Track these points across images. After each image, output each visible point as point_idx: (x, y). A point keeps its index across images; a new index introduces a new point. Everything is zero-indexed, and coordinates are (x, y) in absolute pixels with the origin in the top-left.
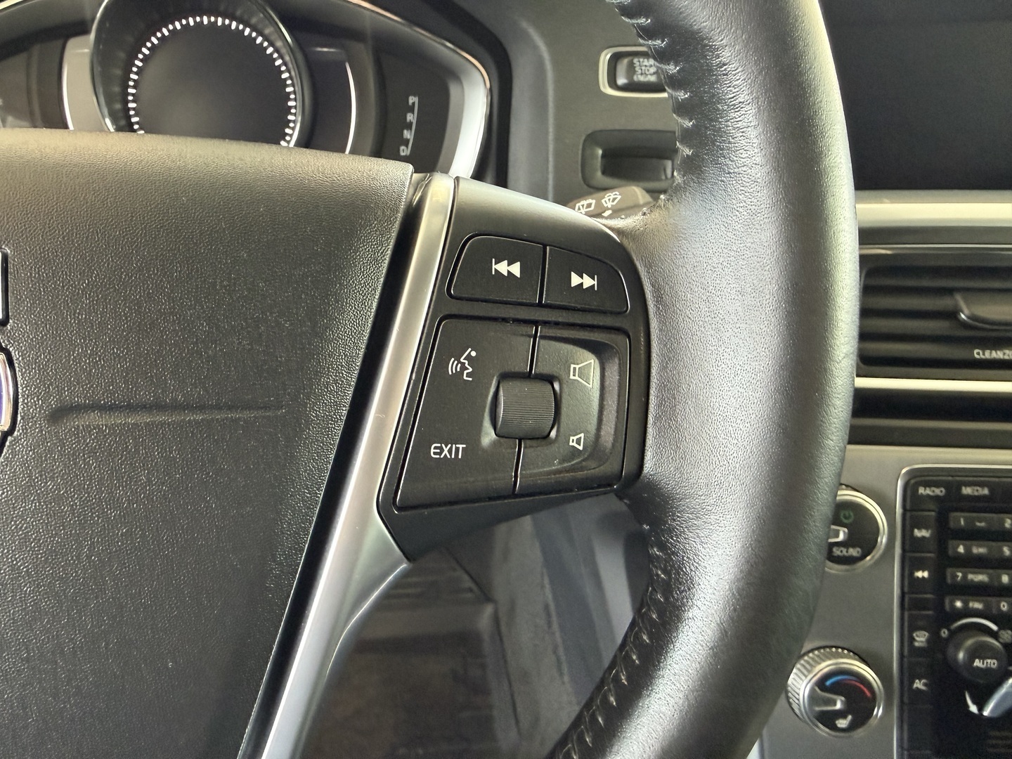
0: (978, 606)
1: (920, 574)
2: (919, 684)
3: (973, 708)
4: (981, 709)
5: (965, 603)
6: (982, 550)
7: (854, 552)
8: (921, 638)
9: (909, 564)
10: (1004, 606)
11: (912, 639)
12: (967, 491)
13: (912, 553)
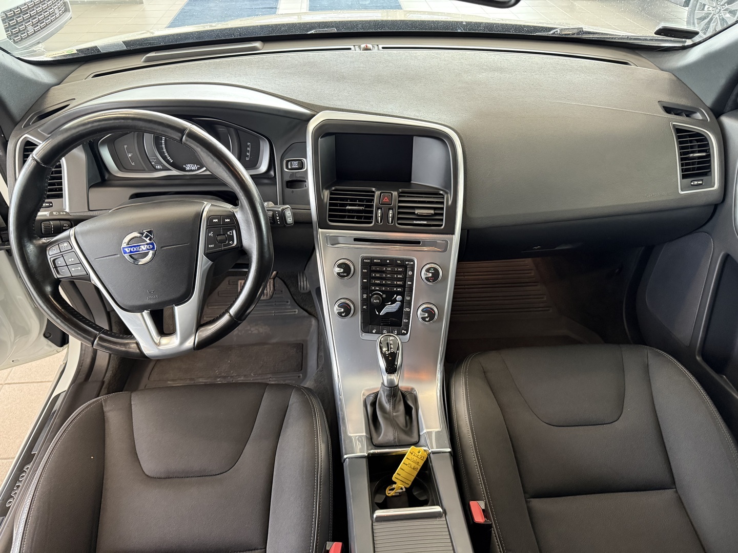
0: (378, 288)
1: (364, 281)
2: (364, 307)
3: (377, 313)
4: (379, 313)
5: (375, 288)
6: (379, 275)
7: (345, 274)
8: (365, 296)
9: (363, 278)
10: (384, 289)
11: (363, 296)
12: (375, 261)
13: (364, 276)
